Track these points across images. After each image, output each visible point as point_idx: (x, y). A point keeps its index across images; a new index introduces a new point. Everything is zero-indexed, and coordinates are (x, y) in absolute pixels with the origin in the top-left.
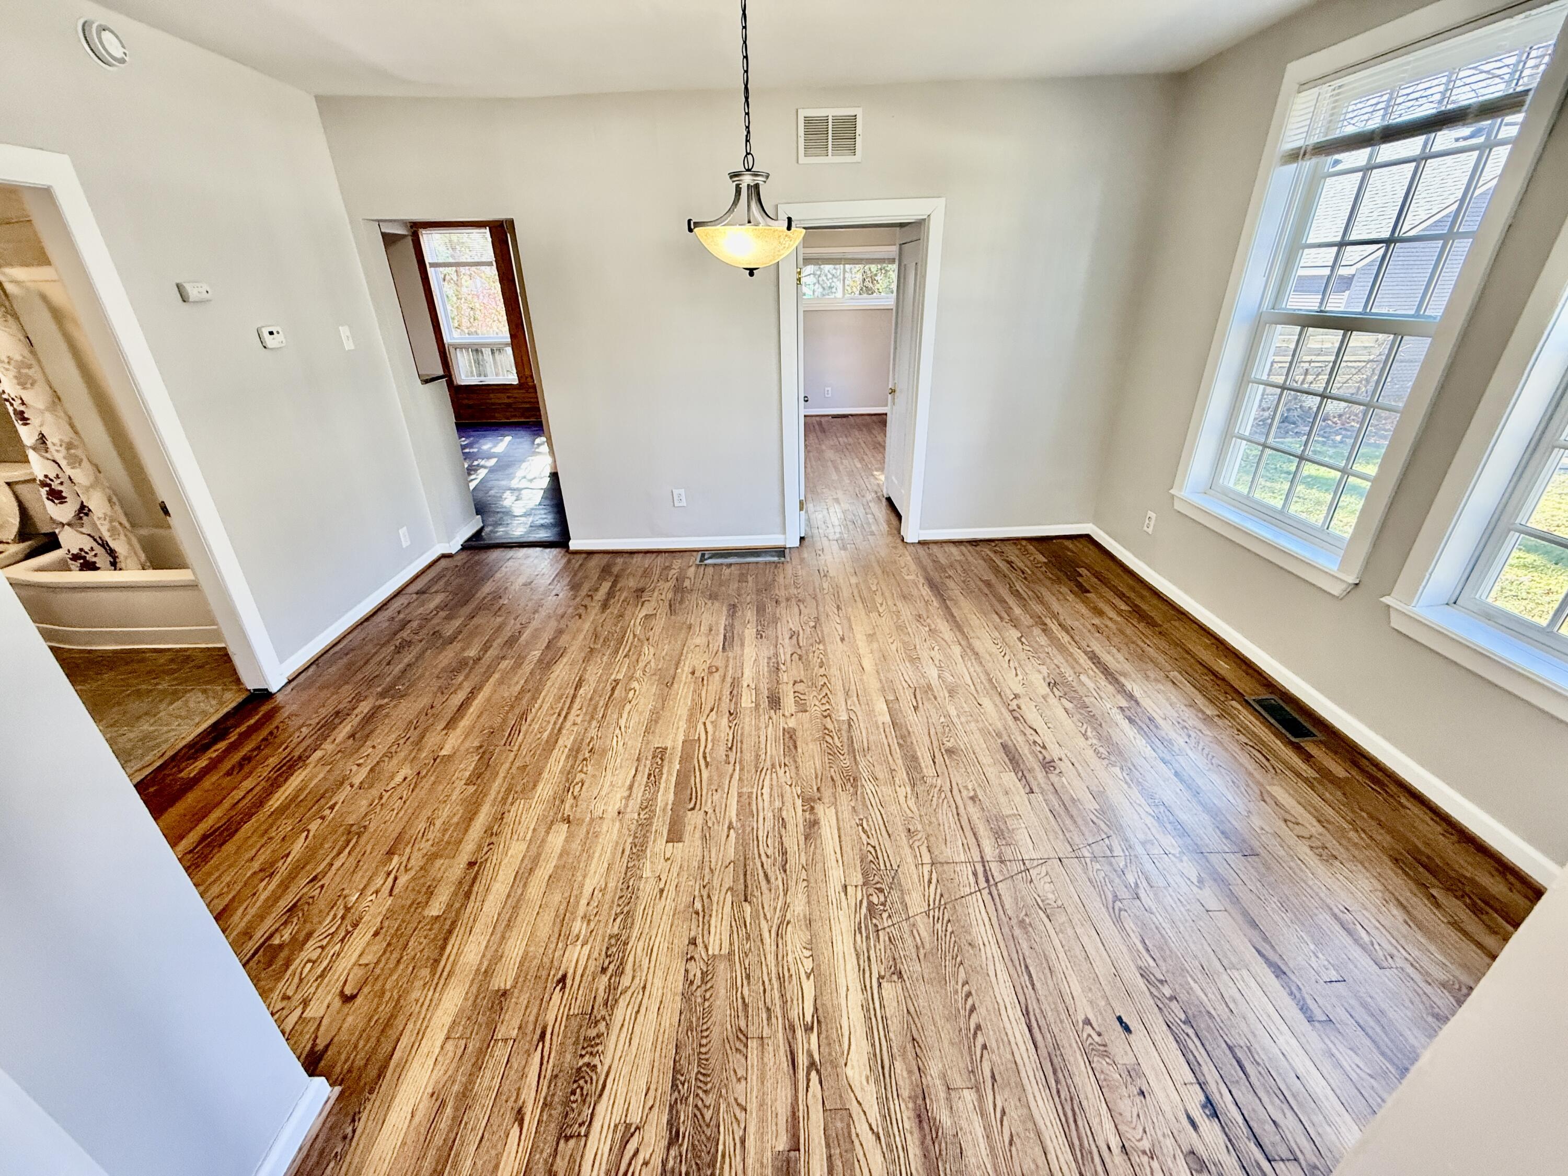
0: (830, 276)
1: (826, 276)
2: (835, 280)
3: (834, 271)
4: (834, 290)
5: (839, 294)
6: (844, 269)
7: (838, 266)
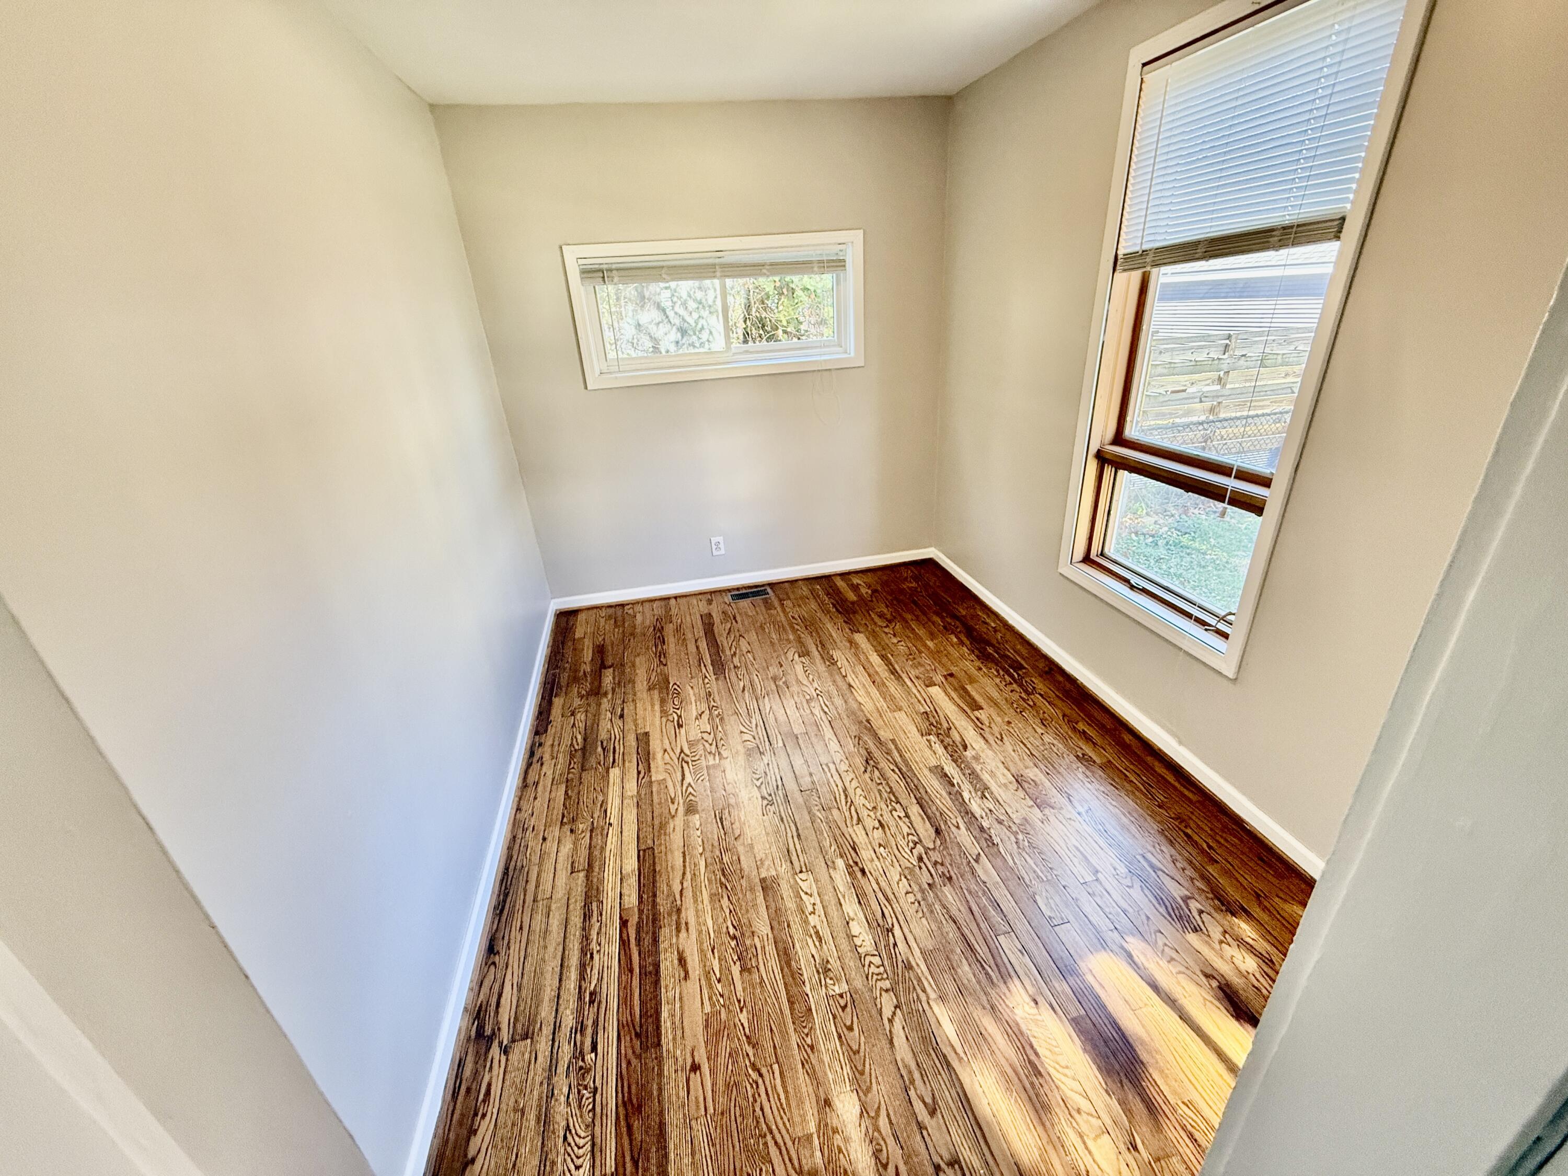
0: (692, 305)
1: (684, 304)
2: (705, 314)
3: (699, 295)
4: (705, 336)
5: (719, 344)
6: (723, 287)
7: (707, 282)
